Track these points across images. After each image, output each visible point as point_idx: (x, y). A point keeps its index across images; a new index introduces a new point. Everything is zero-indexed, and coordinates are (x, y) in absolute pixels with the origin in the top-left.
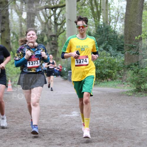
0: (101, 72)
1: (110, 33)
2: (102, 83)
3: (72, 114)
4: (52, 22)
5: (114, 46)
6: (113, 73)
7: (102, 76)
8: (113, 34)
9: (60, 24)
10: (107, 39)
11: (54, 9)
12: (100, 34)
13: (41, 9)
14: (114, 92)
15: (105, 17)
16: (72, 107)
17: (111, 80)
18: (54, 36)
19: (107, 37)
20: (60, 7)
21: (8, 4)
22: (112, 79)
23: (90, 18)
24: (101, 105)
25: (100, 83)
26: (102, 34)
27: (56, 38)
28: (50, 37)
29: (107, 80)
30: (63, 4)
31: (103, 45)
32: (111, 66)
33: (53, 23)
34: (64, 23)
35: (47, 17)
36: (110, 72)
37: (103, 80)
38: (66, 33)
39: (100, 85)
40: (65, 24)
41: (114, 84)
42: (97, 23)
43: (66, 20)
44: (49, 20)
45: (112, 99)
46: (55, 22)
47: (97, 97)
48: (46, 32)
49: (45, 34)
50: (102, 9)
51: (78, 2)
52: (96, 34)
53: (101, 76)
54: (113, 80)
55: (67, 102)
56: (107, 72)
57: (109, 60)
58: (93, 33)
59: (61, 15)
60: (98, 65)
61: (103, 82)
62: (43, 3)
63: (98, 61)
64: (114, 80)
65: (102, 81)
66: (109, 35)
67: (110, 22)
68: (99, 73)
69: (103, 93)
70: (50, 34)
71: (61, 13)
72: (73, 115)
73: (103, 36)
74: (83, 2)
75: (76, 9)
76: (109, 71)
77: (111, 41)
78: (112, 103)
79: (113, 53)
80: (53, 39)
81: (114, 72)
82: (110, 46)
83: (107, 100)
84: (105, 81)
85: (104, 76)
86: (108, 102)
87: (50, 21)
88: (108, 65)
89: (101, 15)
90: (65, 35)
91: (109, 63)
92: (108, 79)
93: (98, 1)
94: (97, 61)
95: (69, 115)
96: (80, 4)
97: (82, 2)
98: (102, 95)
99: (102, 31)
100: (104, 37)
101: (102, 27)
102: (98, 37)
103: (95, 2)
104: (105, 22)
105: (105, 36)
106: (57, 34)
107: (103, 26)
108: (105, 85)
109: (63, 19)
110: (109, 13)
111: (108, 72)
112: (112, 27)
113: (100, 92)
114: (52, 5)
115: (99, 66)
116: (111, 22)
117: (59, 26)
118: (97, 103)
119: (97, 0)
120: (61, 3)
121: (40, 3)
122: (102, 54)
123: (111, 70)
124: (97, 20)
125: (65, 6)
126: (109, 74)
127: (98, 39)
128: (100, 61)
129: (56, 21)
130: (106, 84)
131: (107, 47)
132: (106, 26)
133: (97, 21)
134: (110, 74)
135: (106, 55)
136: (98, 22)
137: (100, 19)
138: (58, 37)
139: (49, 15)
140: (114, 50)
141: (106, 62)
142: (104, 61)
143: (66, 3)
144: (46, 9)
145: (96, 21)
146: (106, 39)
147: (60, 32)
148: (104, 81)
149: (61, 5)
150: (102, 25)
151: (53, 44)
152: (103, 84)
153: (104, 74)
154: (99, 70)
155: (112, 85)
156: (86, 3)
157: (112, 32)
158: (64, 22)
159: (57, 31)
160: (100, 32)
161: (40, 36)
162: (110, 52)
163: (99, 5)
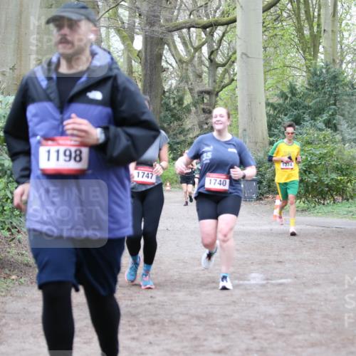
0: (320, 181)
1: (341, 88)
2: (321, 206)
3: (249, 280)
4: (203, 58)
5: (350, 119)
6: (347, 182)
7: (322, 190)
8: (348, 89)
9: (223, 65)
10: (335, 101)
11: (208, 29)
12: (317, 90)
13: (179, 29)
14: (349, 227)
15: (330, 50)
16: (250, 262)
17: (343, 199)
18: (209, 93)
19: (335, 96)
20: (223, 25)
21: (101, 14)
22: (345, 197)
23: (295, 50)
24: (317, 259)
25: (317, 207)
26: (323, 88)
27: (214, 97)
28: (199, 96)
29: (334, 200)
30: (231, 17)
31: (325, 117)
32: (343, 167)
33: (207, 63)
34: (233, 62)
35: (192, 47)
36: (341, 180)
37: (324, 199)
38: (236, 87)
39: (315, 212)
40: (235, 64)
41: (350, 209)
42: (311, 63)
43: (238, 55)
44: (197, 54)
45: (343, 245)
46: (211, 60)
47: (308, 240)
48: (190, 83)
49: (186, 88)
50: (323, 29)
51: (265, 13)
52: (307, 89)
53: (319, 190)
54: (348, 200)
55: (237, 250)
56: (332, 179)
57: (340, 151)
58: (302, 86)
59: (225, 44)
60: (313, 163)
61: (324, 204)
62: (182, 14)
63: (313, 154)
64: (350, 200)
65: (322, 202)
66: (340, 92)
67: (342, 61)
68: (316, 183)
69: (323, 230)
70: (197, 89)
71: (224, 38)
72: (253, 282)
73: (325, 93)
74: (279, 12)
75: (261, 29)
76: (339, 178)
77: (343, 107)
78: (344, 254)
79: (349, 134)
80: (205, 101)
81: (350, 181)
82: (342, 118)
83: (332, 248)
84: (328, 201)
85: (327, 189)
86: (335, 251)
87: (200, 58)
88: (336, 163)
89: (320, 44)
90: (235, 90)
91: (337, 159)
92: (336, 197)
93: (314, 11)
94: (310, 154)
95: (241, 282)
96: (270, 17)
97: (276, 11)
98: (321, 235)
99: (323, 83)
100: (327, 96)
101: (322, 73)
102: (314, 98)
103: (307, 12)
104: (329, 61)
105: (330, 95)
106: (214, 88)
107: (324, 71)
108: (328, 212)
109: (230, 54)
110: (339, 39)
111: (337, 180)
112: (346, 74)
113: (316, 228)
114: (205, 19)
115: (316, 166)
116: (345, 61)
117: (220, 70)
118: (309, 253)
119: (311, 9)
120: (226, 16)
121: (175, 13)
122: (321, 137)
123: (343, 176)
124: (310, 55)
125: (234, 21)
126: (338, 184)
127: (314, 101)
128: (318, 153)
129: (212, 57)
130: (330, 208)
131: (335, 121)
132: (332, 70)
133: (312, 58)
134: (341, 186)
135: (331, 140)
136: (313, 62)
137: (319, 54)
138: (217, 95)
139: (196, 44)
140: (351, 129)
141: (331, 156)
142: (326, 154)
143: (238, 14)
144: (189, 28)
145: (309, 57)
146: (332, 102)
147: (223, 84)
148: (326, 203)
149: (226, 19)
150: (322, 67)
151: (204, 111)
152: (325, 209)
153: (327, 185)
154: (315, 175)
155: (345, 213)
156: (285, 15)
157: (346, 85)
158: (233, 59)
159: (215, 81)
160: (317, 86)
161: (175, 92)
162: (342, 131)
163: (316, 20)
